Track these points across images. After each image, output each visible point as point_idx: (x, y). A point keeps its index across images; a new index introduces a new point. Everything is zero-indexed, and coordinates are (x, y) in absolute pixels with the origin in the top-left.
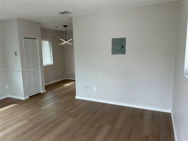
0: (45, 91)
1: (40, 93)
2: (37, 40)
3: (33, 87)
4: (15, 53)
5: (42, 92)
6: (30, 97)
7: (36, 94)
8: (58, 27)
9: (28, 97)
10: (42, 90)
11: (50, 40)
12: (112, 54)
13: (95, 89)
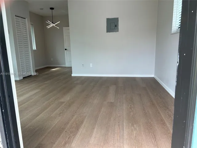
1: (31, 75)
2: (26, 20)
3: (25, 69)
6: (23, 78)
11: (32, 23)
12: (107, 32)
13: (91, 65)
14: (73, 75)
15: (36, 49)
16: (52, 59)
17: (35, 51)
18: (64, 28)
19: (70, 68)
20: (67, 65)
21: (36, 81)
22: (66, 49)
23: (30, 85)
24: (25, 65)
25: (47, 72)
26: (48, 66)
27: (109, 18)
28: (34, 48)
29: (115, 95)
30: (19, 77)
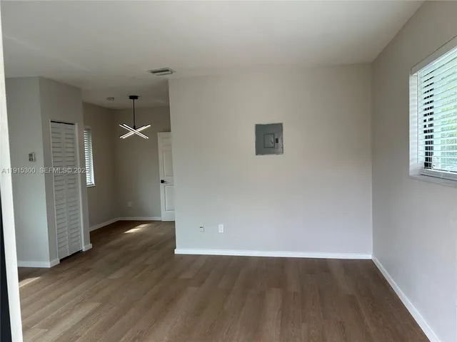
0: (90, 246)
1: (79, 252)
2: (76, 126)
3: (67, 237)
4: (31, 155)
5: (84, 248)
6: (61, 260)
7: (73, 255)
8: (113, 98)
9: (57, 261)
10: (85, 245)
11: (88, 127)
12: (257, 155)
13: (221, 228)
14: (177, 252)
15: (93, 183)
16: (130, 204)
17: (91, 188)
18: (161, 135)
19: (172, 223)
20: (165, 217)
21: (89, 270)
22: (163, 182)
23: (74, 287)
24: (66, 224)
25: (118, 241)
26: (119, 219)
27: (260, 125)
28: (90, 180)
29: (281, 325)
30: (51, 259)
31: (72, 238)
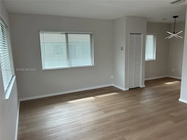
0: (144, 86)
1: (139, 87)
4: (122, 48)
5: (141, 86)
7: (135, 88)
8: (166, 19)
11: (155, 34)
16: (173, 70)
26: (168, 76)
30: (125, 88)
31: (135, 81)
